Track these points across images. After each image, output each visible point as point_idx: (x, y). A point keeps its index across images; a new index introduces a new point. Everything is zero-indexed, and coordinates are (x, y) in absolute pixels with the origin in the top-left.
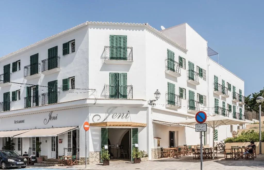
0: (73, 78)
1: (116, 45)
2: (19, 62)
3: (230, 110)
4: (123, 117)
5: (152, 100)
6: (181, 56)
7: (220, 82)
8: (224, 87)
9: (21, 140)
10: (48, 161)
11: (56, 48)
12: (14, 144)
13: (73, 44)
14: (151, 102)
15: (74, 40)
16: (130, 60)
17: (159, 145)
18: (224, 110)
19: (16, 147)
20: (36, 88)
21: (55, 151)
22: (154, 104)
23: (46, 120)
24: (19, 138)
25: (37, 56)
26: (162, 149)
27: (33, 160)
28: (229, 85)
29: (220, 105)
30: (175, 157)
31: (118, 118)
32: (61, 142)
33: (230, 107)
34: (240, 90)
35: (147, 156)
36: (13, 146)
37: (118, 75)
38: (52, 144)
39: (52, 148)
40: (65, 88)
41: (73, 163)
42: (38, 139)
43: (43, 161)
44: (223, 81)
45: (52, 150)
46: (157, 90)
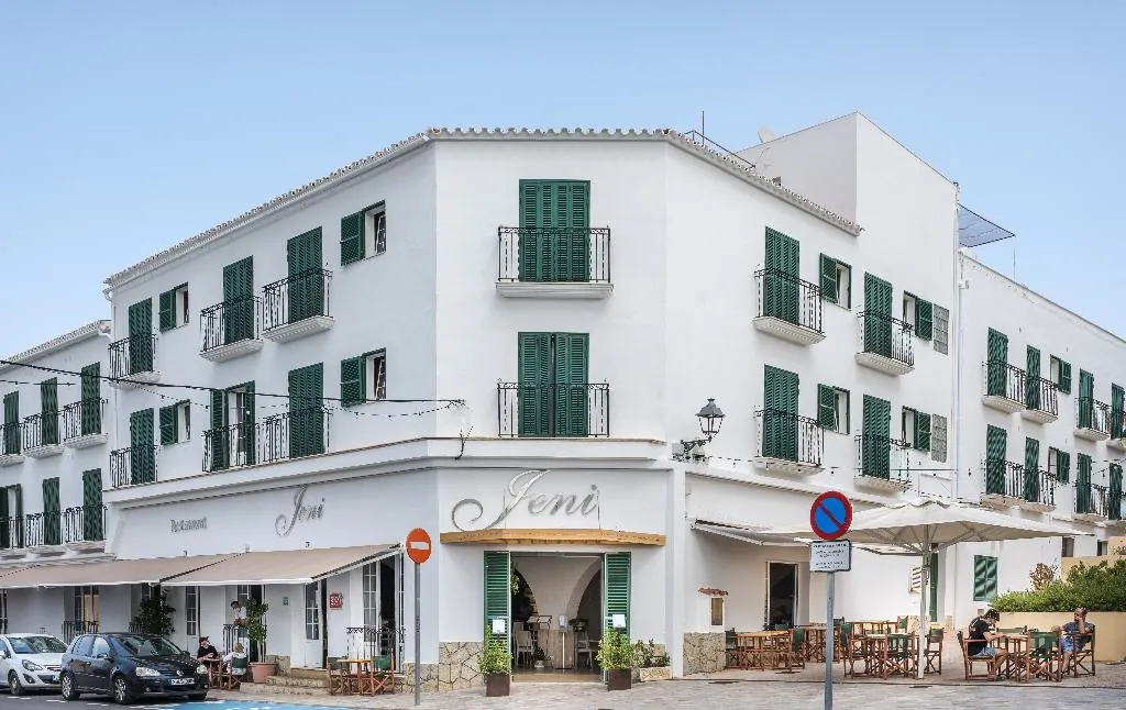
0: (379, 355)
1: (547, 221)
2: (183, 289)
3: (1062, 476)
4: (572, 510)
5: (688, 440)
6: (832, 255)
7: (1017, 358)
8: (1038, 378)
9: (197, 594)
10: (294, 677)
11: (317, 234)
12: (170, 610)
13: (380, 221)
14: (687, 446)
15: (383, 203)
16: (600, 282)
17: (717, 621)
18: (1031, 473)
19: (180, 622)
20: (247, 394)
21: (317, 637)
22: (697, 457)
23: (282, 522)
24: (190, 589)
25: (247, 265)
26: (731, 636)
27: (239, 671)
28: (1064, 369)
29: (1015, 454)
30: (782, 665)
31: (552, 513)
32: (338, 605)
33: (1063, 459)
34: (1115, 388)
35: (664, 662)
36: (168, 616)
37: (553, 340)
38: (308, 613)
39: (308, 628)
40: (352, 395)
41: (376, 685)
42: (256, 591)
43: (275, 674)
44: (1033, 355)
45: (309, 637)
46: (711, 400)
